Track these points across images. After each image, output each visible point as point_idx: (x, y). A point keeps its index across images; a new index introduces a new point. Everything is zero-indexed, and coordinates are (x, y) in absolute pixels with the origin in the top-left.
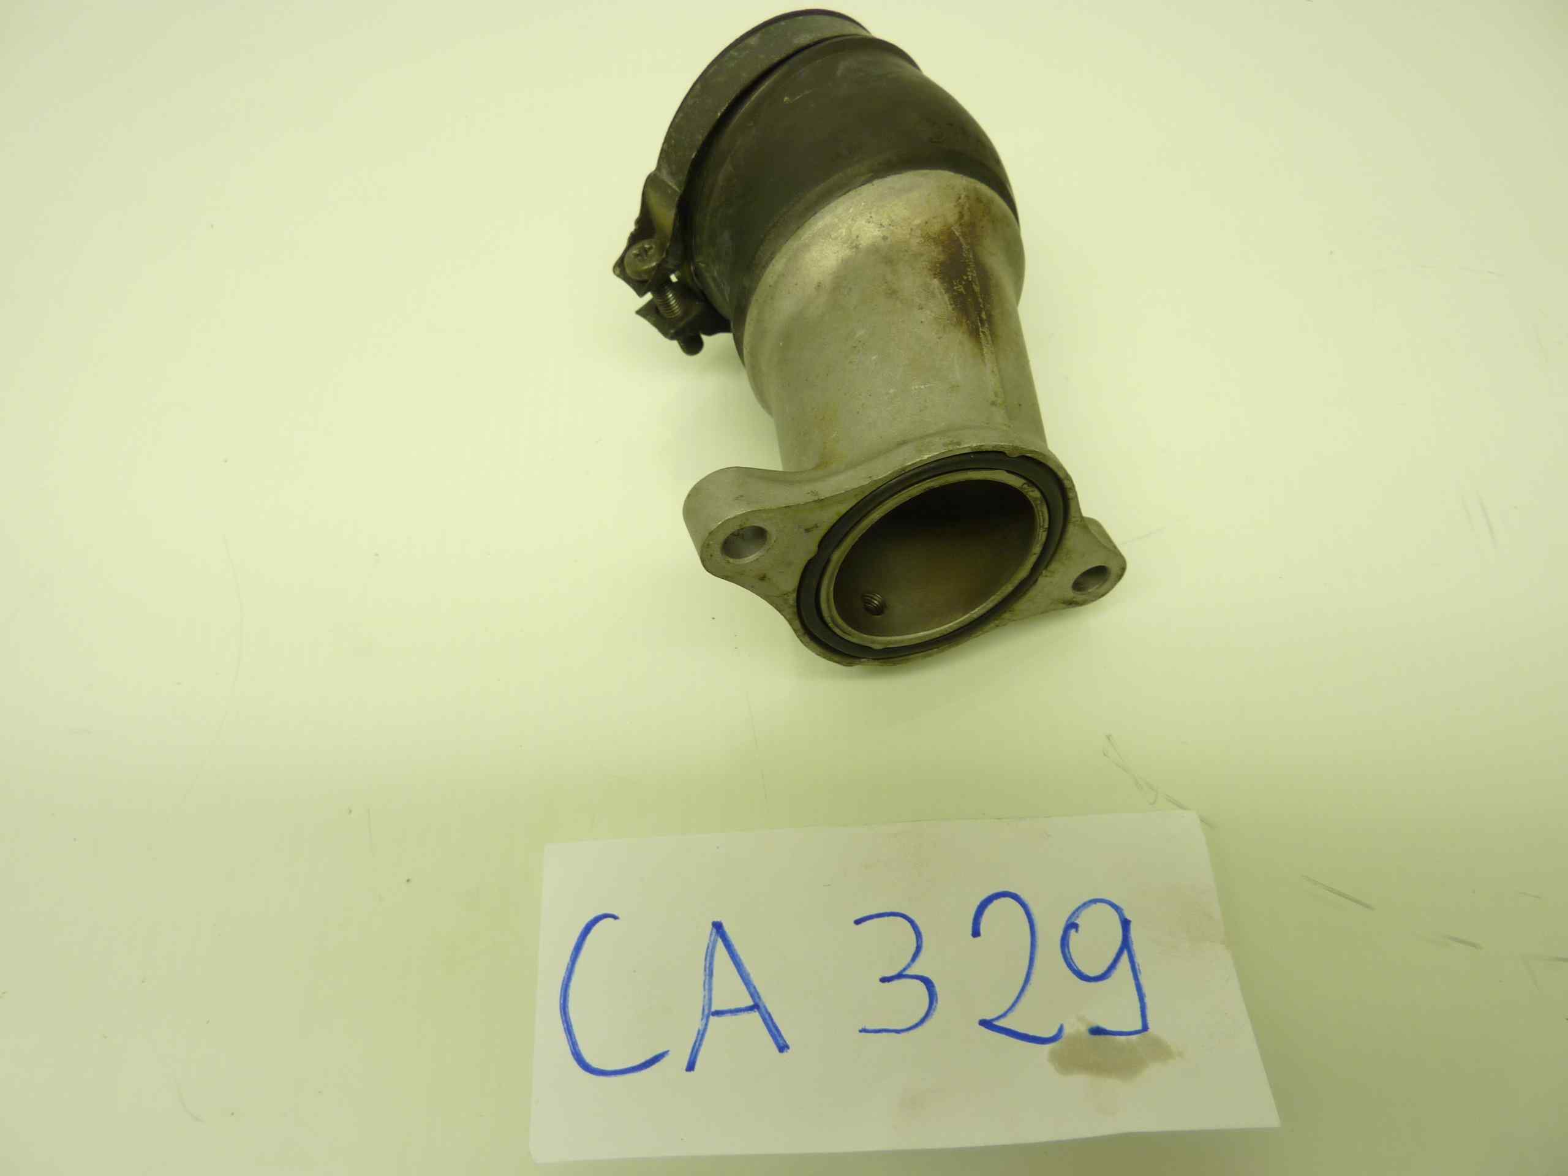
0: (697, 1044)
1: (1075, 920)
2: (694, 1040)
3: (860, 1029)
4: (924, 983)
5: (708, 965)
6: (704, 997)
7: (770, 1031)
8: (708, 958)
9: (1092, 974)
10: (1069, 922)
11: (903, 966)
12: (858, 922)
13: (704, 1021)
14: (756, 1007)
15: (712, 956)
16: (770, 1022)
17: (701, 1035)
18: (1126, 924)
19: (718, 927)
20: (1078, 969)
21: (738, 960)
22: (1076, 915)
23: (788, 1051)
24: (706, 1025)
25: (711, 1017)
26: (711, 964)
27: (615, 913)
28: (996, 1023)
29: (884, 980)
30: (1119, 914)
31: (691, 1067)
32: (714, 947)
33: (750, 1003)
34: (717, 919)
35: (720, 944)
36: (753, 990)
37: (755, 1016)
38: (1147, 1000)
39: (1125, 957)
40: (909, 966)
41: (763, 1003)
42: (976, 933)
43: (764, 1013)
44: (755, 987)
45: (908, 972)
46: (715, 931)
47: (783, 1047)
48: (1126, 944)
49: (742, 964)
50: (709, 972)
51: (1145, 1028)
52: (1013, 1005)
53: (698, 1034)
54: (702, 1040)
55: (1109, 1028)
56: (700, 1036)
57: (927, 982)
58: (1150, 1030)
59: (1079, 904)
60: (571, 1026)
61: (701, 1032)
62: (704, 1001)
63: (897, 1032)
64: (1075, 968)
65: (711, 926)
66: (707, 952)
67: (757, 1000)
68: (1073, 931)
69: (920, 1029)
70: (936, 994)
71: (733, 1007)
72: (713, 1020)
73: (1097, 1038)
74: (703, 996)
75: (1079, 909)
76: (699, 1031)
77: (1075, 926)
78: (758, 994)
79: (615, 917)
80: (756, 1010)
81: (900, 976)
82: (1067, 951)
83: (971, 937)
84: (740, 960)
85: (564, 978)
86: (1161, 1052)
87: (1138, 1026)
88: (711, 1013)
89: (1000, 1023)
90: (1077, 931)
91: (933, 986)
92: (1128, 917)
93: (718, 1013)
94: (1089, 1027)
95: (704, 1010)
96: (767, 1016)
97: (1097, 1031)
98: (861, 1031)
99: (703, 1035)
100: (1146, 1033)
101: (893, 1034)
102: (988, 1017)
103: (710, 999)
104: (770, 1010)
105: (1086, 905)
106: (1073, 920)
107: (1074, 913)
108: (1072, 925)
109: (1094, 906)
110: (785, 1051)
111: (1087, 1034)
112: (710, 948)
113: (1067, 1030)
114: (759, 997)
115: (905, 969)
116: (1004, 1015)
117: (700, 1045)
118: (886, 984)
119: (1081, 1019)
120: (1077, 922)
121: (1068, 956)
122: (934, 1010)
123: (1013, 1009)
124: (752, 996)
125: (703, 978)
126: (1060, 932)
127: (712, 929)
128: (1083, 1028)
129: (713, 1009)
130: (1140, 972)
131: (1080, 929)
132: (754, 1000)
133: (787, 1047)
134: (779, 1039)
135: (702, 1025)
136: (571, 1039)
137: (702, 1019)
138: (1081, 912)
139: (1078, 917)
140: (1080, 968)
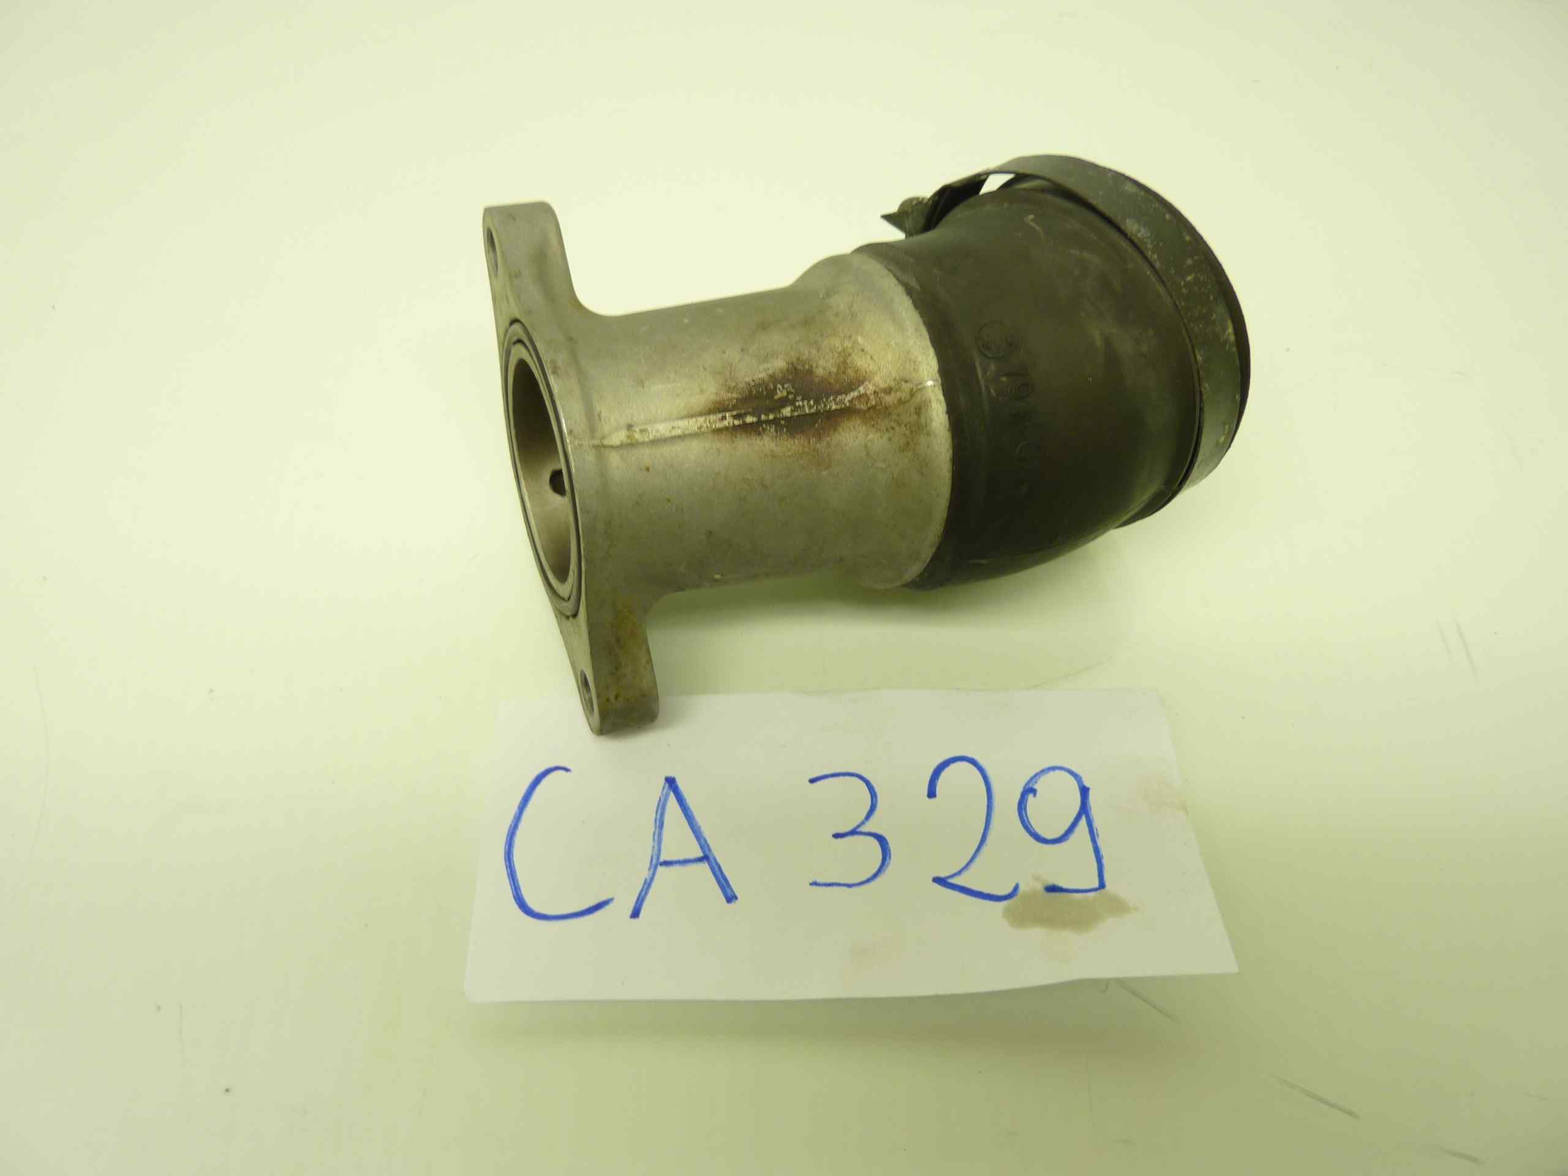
0: (643, 893)
1: (1033, 785)
2: (640, 889)
3: (811, 881)
4: (878, 840)
5: (658, 817)
6: (653, 847)
7: (719, 882)
8: (659, 811)
9: (1049, 837)
10: (1027, 787)
11: (857, 823)
12: (812, 781)
13: (652, 870)
14: (705, 858)
15: (664, 808)
16: (718, 873)
17: (648, 885)
18: (1084, 791)
19: (671, 782)
20: (1035, 832)
21: (689, 813)
22: (1034, 781)
23: (736, 901)
24: (654, 874)
25: (659, 867)
26: (662, 815)
27: (568, 767)
28: (951, 881)
29: (837, 836)
30: (1078, 782)
31: (635, 914)
32: (666, 800)
33: (700, 854)
34: (670, 774)
35: (672, 794)
36: (703, 842)
37: (704, 867)
38: (1105, 861)
39: (1083, 821)
40: (863, 823)
41: (713, 855)
42: (932, 794)
43: (714, 864)
44: (706, 841)
45: (863, 829)
46: (667, 785)
47: (731, 898)
48: (1084, 809)
49: (694, 818)
50: (660, 824)
51: (1102, 885)
52: (968, 864)
53: (645, 883)
54: (648, 889)
55: (1065, 886)
56: (646, 885)
57: (881, 840)
58: (1106, 888)
59: (1038, 770)
60: (515, 871)
61: (648, 881)
62: (653, 852)
63: (849, 886)
64: (1032, 830)
65: (664, 781)
66: (658, 804)
67: (707, 852)
68: (1030, 797)
69: (872, 884)
70: (890, 851)
71: (681, 858)
72: (660, 869)
73: (1053, 895)
74: (652, 845)
75: (1037, 776)
76: (646, 880)
77: (1034, 791)
78: (708, 846)
79: (567, 770)
80: (705, 861)
81: (853, 832)
82: (1024, 815)
83: (927, 799)
84: (691, 812)
85: (511, 826)
86: (1119, 907)
87: (1095, 884)
88: (659, 863)
89: (955, 881)
90: (1035, 795)
91: (887, 843)
92: (1087, 784)
93: (666, 863)
94: (1045, 885)
95: (652, 861)
96: (716, 868)
97: (1052, 889)
98: (811, 884)
99: (649, 885)
100: (1102, 890)
101: (845, 888)
102: (943, 875)
103: (659, 850)
104: (719, 861)
105: (1043, 772)
106: (1030, 785)
107: (1032, 779)
108: (1029, 791)
109: (1052, 773)
110: (733, 900)
111: (1043, 891)
112: (662, 800)
113: (1022, 888)
114: (710, 850)
115: (859, 826)
116: (960, 872)
117: (646, 894)
118: (840, 841)
119: (1037, 879)
120: (1036, 787)
121: (1025, 818)
122: (887, 866)
123: (969, 867)
124: (702, 848)
125: (653, 829)
126: (1018, 796)
127: (665, 784)
128: (1039, 887)
129: (662, 860)
130: (1098, 835)
131: (1038, 795)
132: (704, 852)
133: (736, 898)
134: (727, 889)
135: (649, 875)
136: (514, 884)
137: (649, 869)
138: (1039, 778)
139: (1036, 782)
140: (1037, 831)
